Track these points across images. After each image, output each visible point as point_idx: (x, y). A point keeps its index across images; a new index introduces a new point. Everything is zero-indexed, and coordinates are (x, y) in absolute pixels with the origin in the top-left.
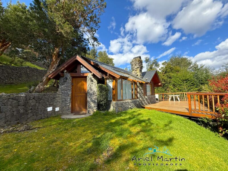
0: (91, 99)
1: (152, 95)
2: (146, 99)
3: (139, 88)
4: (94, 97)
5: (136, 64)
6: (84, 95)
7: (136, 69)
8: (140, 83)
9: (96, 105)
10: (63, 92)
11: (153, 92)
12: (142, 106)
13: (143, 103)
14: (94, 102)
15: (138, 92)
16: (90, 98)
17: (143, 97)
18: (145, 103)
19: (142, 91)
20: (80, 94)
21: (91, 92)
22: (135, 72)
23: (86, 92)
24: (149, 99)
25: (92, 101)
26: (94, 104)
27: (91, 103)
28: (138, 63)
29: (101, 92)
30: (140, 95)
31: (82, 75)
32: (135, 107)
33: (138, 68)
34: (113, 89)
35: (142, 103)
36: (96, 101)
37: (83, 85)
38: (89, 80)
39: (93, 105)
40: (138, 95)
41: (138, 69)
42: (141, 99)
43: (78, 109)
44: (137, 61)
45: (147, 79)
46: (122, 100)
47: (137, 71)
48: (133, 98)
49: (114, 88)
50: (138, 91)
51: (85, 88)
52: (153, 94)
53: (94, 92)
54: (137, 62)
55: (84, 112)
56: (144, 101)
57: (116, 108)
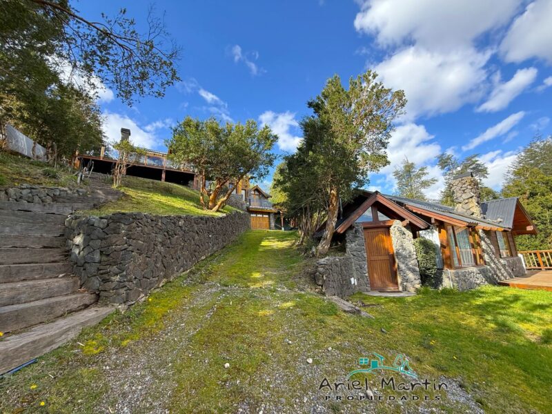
0: (407, 265)
1: (512, 255)
2: (504, 266)
3: (485, 242)
4: (412, 262)
5: (464, 191)
6: (387, 258)
7: (467, 201)
8: (484, 231)
9: (418, 277)
10: (355, 253)
11: (513, 248)
12: (499, 281)
13: (500, 275)
14: (413, 271)
15: (483, 251)
16: (403, 263)
17: (496, 260)
18: (502, 275)
19: (492, 246)
20: (380, 258)
21: (404, 253)
22: (465, 206)
23: (389, 253)
24: (509, 266)
25: (409, 269)
26: (414, 274)
27: (408, 272)
28: (469, 187)
29: (426, 253)
30: (491, 257)
31: (382, 224)
32: (486, 283)
33: (471, 197)
34: (443, 246)
35: (497, 275)
36: (417, 269)
37: (383, 241)
38: (398, 233)
39: (411, 276)
40: (486, 257)
41: (470, 200)
42: (493, 265)
43: (378, 283)
44: (468, 184)
45: (499, 220)
46: (461, 268)
47: (471, 205)
48: (476, 263)
49: (445, 244)
50: (483, 247)
51: (386, 247)
52: (514, 254)
53: (410, 252)
54: (466, 185)
55: (392, 288)
56: (500, 270)
57: (458, 282)
